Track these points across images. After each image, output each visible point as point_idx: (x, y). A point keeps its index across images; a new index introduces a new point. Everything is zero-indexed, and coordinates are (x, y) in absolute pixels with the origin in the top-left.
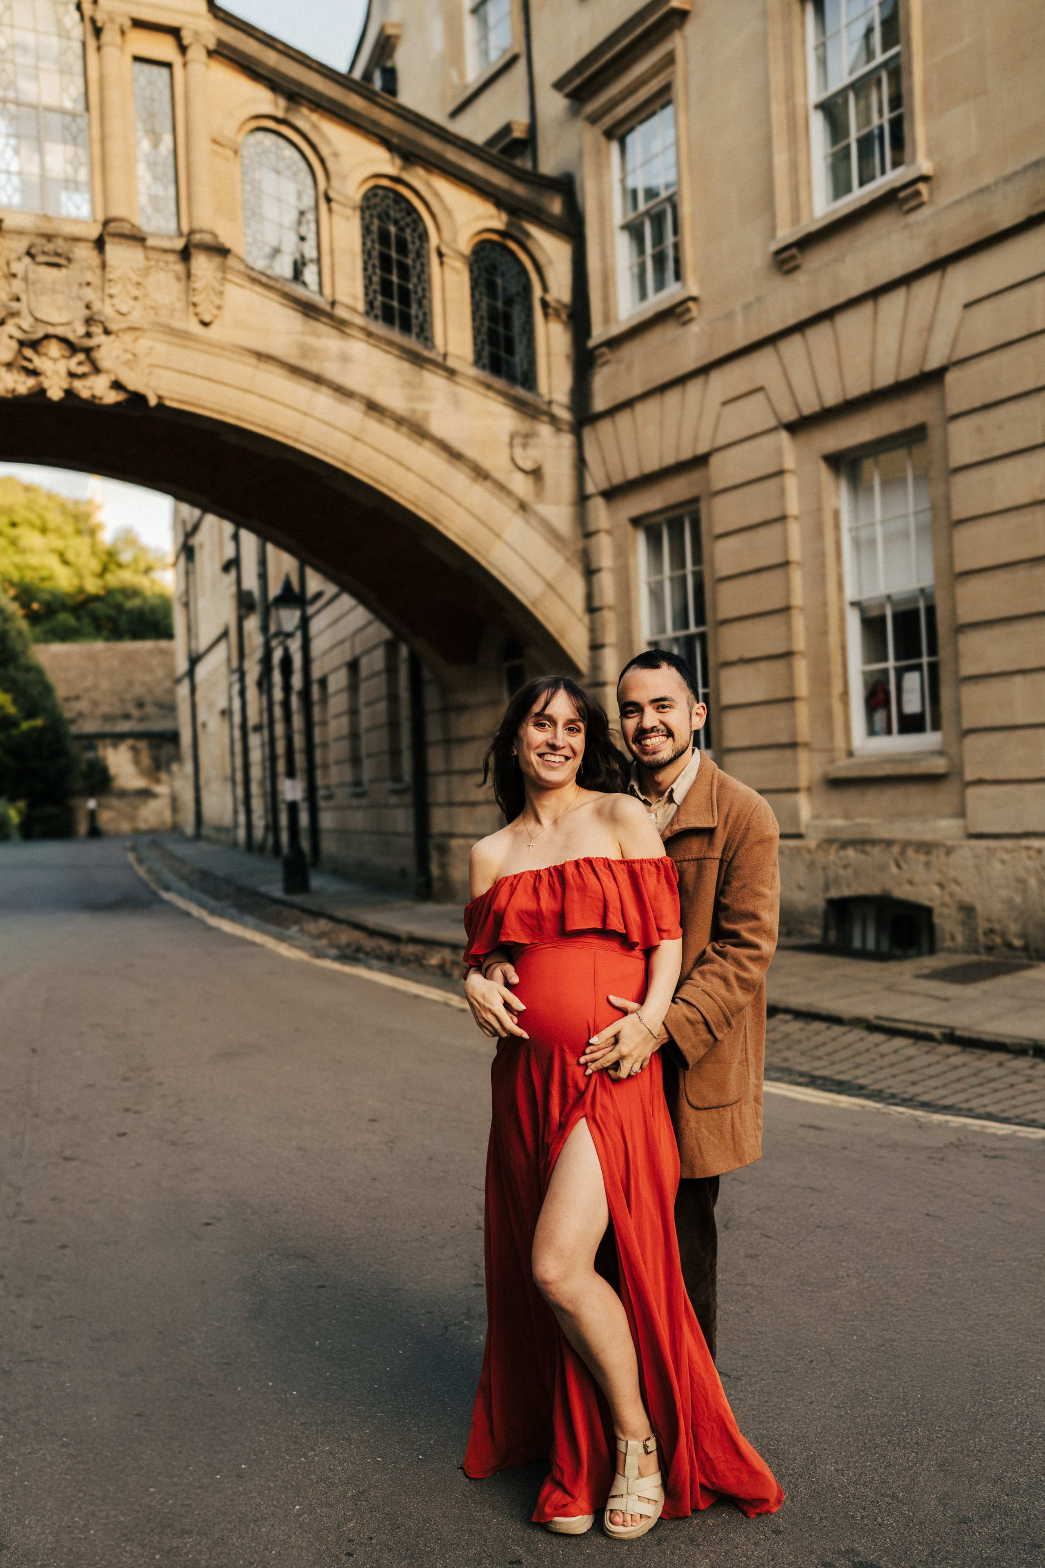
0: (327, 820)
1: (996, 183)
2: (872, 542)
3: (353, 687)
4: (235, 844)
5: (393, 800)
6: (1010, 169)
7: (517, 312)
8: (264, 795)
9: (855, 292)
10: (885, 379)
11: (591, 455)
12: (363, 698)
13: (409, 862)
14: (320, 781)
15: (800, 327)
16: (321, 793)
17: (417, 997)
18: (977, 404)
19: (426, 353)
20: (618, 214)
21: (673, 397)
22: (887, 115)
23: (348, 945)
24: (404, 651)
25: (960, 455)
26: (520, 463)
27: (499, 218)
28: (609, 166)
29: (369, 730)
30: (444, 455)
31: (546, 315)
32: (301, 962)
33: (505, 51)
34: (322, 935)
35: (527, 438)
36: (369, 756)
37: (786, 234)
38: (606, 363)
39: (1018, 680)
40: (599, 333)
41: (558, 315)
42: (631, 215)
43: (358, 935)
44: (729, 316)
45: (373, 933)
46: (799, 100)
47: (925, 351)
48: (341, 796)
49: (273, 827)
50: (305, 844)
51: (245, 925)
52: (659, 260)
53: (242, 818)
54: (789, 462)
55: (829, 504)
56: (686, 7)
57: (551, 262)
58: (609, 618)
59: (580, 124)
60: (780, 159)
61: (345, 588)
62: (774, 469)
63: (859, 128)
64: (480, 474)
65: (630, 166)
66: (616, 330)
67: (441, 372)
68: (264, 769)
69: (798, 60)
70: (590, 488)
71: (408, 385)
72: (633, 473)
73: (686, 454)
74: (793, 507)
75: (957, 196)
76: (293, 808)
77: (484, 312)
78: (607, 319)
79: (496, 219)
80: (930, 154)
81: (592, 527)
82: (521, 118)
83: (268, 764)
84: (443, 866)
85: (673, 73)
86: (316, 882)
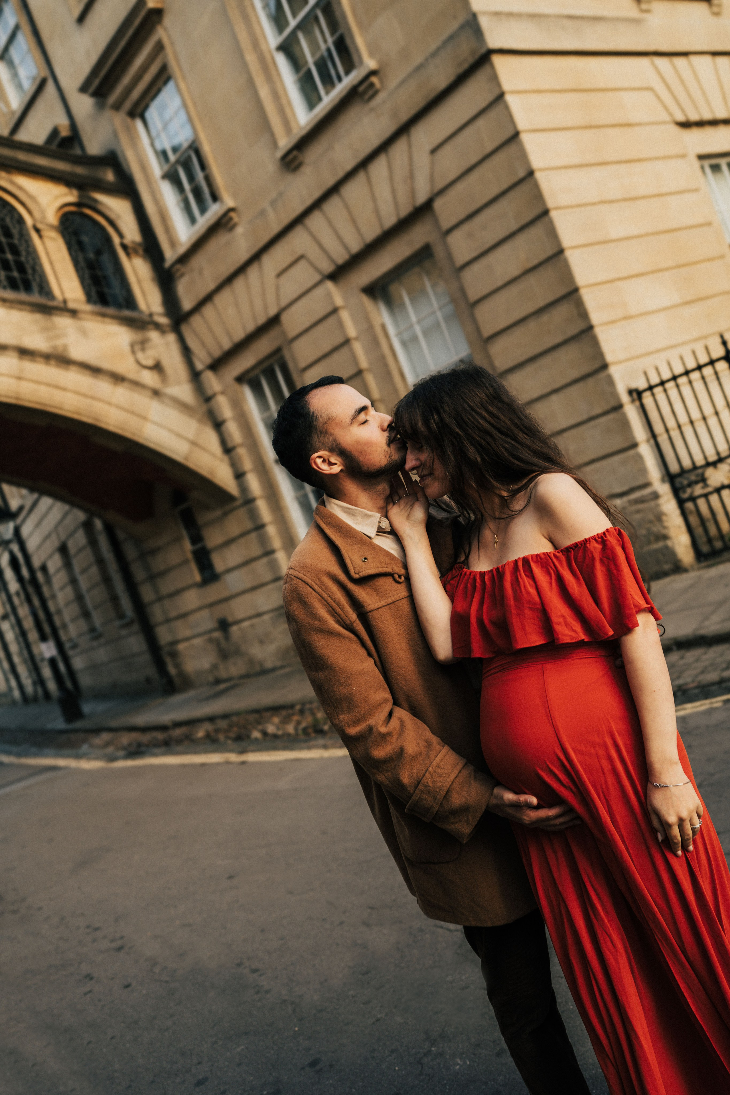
0: (78, 663)
1: (427, 60)
2: (415, 339)
3: (68, 564)
4: (14, 703)
5: (124, 632)
6: (433, 47)
7: (105, 258)
8: (25, 661)
9: (349, 166)
10: (390, 221)
11: (192, 343)
12: (77, 568)
13: (151, 672)
14: (63, 637)
15: (317, 204)
16: (67, 645)
17: (203, 765)
18: (462, 216)
19: (51, 303)
20: (156, 169)
21: (239, 283)
22: (330, 40)
23: (130, 745)
24: (98, 524)
25: (461, 256)
26: (145, 362)
27: (71, 194)
28: (138, 136)
29: (89, 590)
30: (88, 372)
31: (128, 255)
32: (100, 770)
33: (34, 79)
34: (107, 744)
35: (143, 344)
36: (96, 607)
37: (284, 143)
38: (182, 275)
39: (554, 398)
40: (170, 255)
41: (136, 252)
42: (166, 167)
43: (135, 736)
44: (263, 213)
45: (144, 730)
46: (264, 47)
47: (413, 193)
48: (84, 642)
49: (40, 681)
50: (69, 684)
51: (46, 756)
52: (197, 193)
53: (13, 683)
54: (339, 301)
55: (376, 322)
56: (159, 5)
57: (119, 217)
58: (242, 452)
59: (108, 113)
60: (264, 92)
61: (43, 492)
62: (329, 309)
63: (313, 55)
64: (118, 378)
65: (154, 133)
66: (182, 250)
67: (66, 314)
68: (19, 643)
69: (253, 20)
70: (199, 366)
71: (45, 329)
72: (227, 345)
73: (262, 320)
74: (352, 331)
75: (401, 77)
76: (52, 662)
77: (82, 264)
78: (173, 243)
79: (70, 196)
80: (372, 55)
81: (210, 393)
82: (63, 121)
83: (21, 639)
84: (178, 666)
85: (165, 56)
86: (87, 708)
